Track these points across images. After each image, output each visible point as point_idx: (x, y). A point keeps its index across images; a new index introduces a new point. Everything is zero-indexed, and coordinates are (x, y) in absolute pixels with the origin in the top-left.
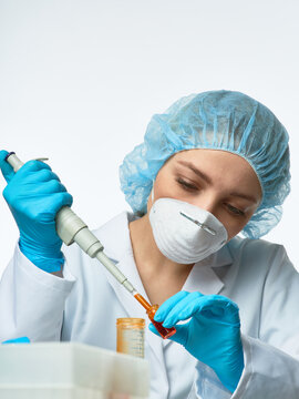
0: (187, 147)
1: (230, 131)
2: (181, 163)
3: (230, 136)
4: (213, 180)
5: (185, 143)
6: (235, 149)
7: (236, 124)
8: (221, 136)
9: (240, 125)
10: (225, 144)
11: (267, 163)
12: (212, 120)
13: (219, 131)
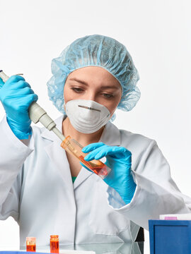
0: (71, 71)
1: (90, 55)
2: (71, 80)
3: (90, 58)
4: (88, 83)
5: (70, 69)
6: (95, 64)
7: (92, 51)
8: (86, 59)
9: (94, 50)
10: (89, 62)
11: (115, 67)
12: (80, 53)
13: (84, 57)
